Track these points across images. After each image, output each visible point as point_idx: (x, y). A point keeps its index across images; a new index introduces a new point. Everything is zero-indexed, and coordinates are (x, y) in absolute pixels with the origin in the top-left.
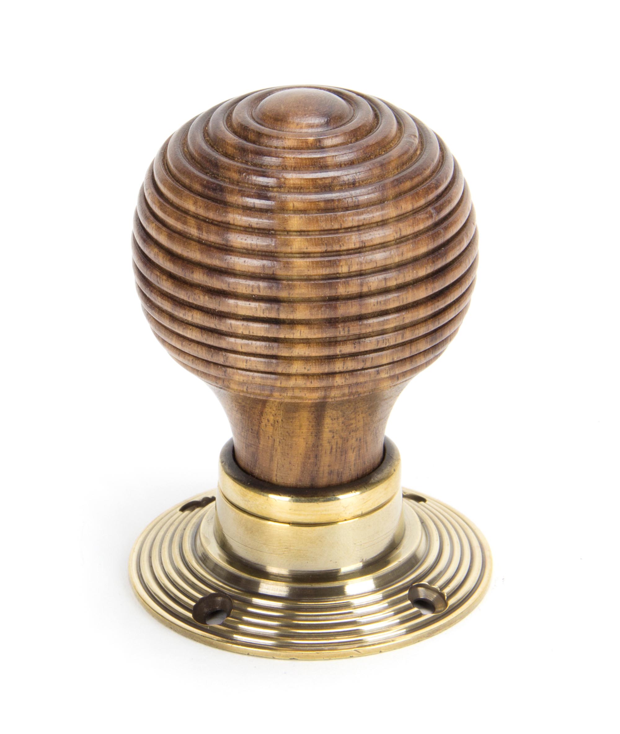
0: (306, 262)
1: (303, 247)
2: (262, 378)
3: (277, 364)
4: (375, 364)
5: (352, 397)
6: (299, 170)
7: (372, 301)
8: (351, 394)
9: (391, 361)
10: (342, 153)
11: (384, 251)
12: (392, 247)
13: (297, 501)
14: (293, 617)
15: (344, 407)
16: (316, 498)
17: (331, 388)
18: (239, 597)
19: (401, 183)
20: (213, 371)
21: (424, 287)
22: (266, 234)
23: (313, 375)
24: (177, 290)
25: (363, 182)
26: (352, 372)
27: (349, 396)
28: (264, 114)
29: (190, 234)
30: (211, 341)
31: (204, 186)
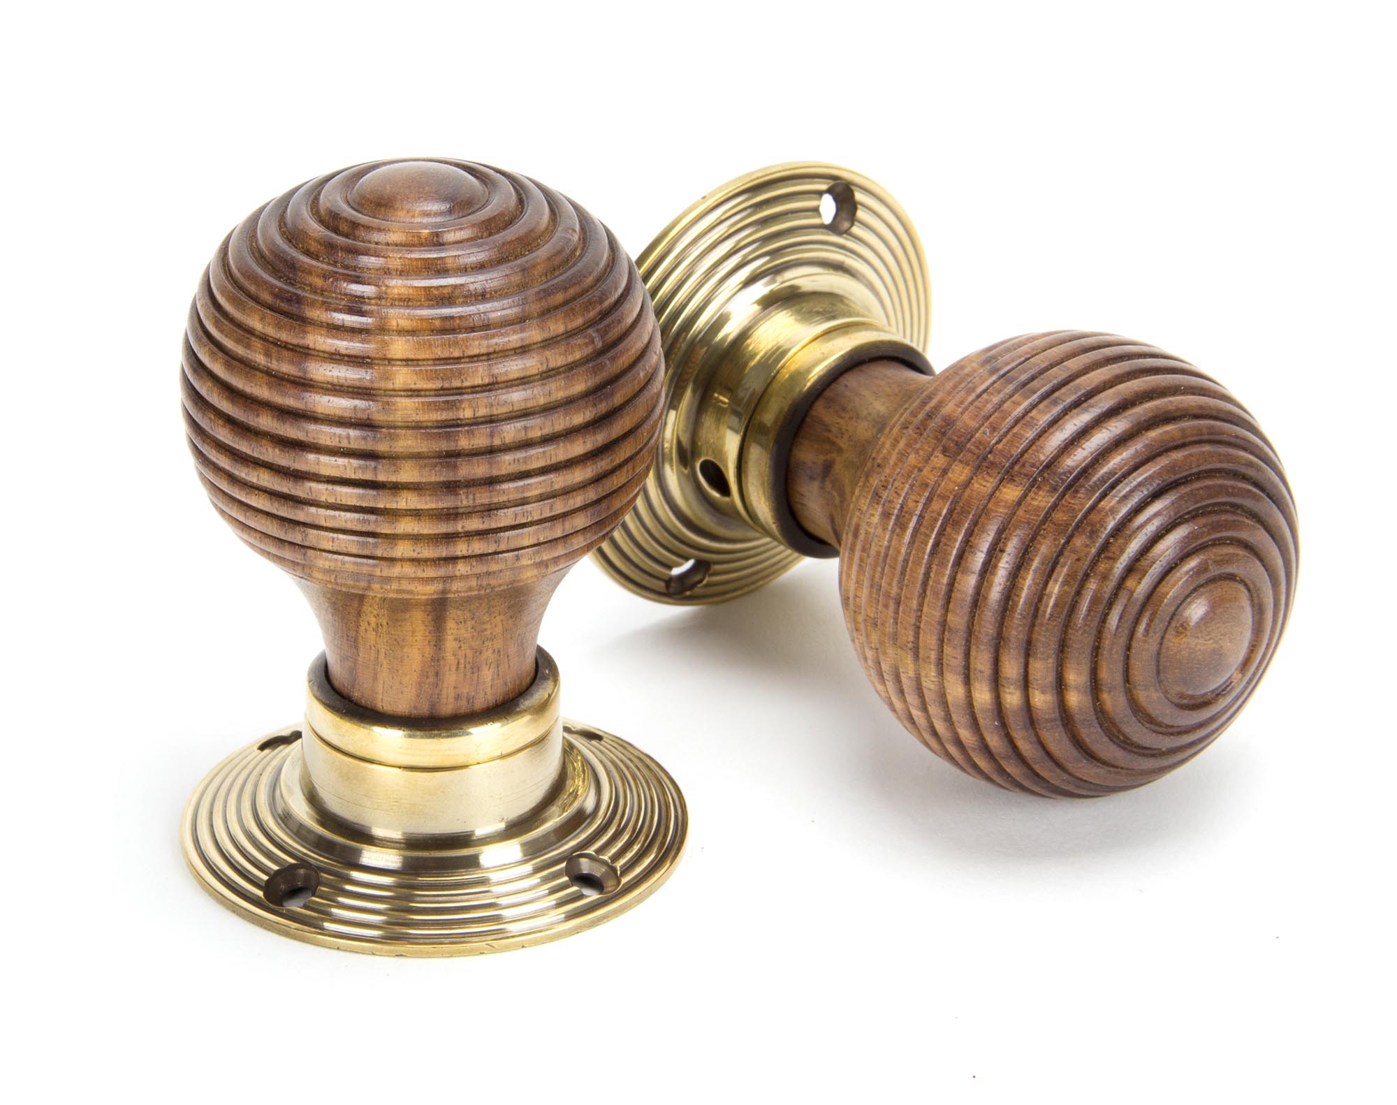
0: (414, 402)
1: (409, 381)
2: (355, 563)
3: (375, 546)
4: (512, 546)
5: (483, 592)
6: (408, 275)
7: (508, 457)
8: (480, 587)
9: (536, 542)
10: (468, 252)
11: (524, 389)
12: (535, 384)
13: (410, 736)
14: (411, 898)
15: (472, 606)
16: (436, 732)
17: (452, 578)
18: (329, 869)
19: (549, 295)
20: (288, 554)
21: (581, 440)
22: (359, 363)
23: (426, 560)
24: (237, 439)
25: (496, 292)
26: (481, 557)
27: (479, 590)
28: (363, 197)
29: (256, 362)
30: (285, 511)
31: (276, 296)
